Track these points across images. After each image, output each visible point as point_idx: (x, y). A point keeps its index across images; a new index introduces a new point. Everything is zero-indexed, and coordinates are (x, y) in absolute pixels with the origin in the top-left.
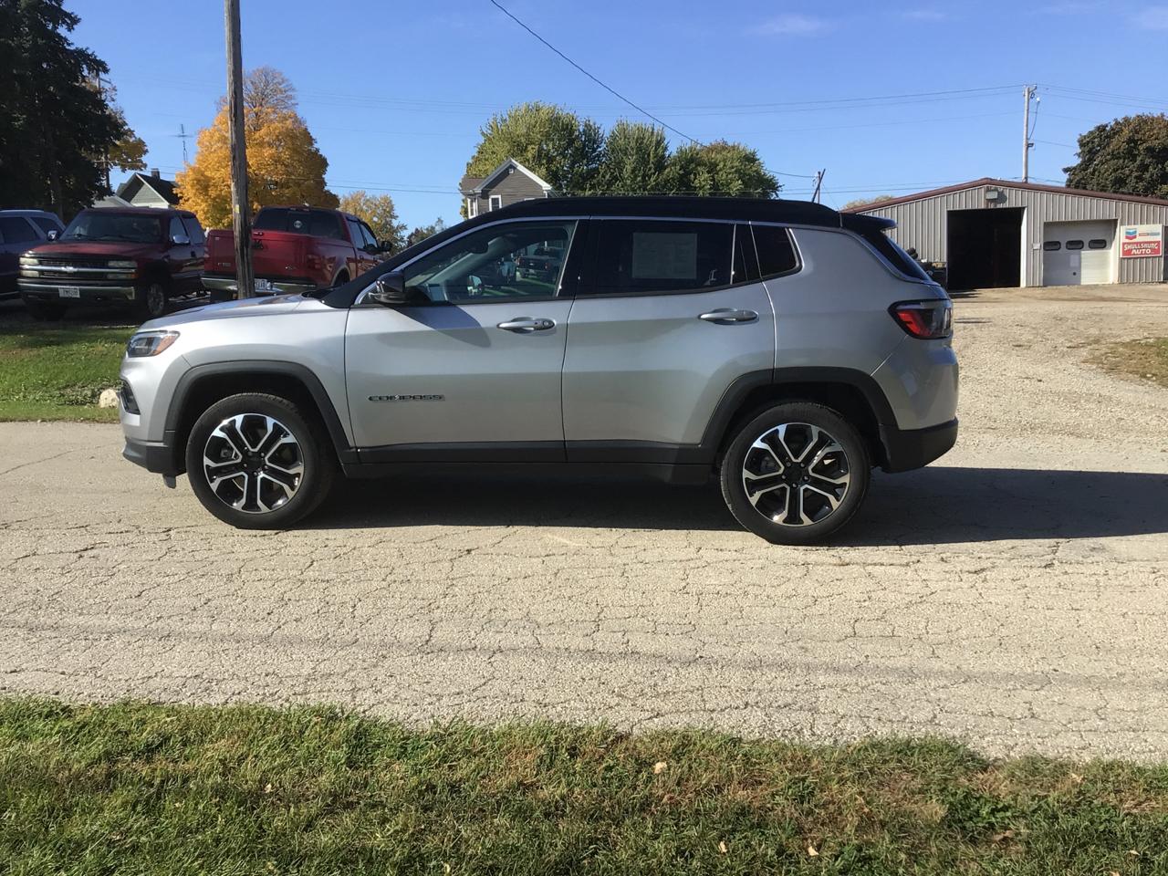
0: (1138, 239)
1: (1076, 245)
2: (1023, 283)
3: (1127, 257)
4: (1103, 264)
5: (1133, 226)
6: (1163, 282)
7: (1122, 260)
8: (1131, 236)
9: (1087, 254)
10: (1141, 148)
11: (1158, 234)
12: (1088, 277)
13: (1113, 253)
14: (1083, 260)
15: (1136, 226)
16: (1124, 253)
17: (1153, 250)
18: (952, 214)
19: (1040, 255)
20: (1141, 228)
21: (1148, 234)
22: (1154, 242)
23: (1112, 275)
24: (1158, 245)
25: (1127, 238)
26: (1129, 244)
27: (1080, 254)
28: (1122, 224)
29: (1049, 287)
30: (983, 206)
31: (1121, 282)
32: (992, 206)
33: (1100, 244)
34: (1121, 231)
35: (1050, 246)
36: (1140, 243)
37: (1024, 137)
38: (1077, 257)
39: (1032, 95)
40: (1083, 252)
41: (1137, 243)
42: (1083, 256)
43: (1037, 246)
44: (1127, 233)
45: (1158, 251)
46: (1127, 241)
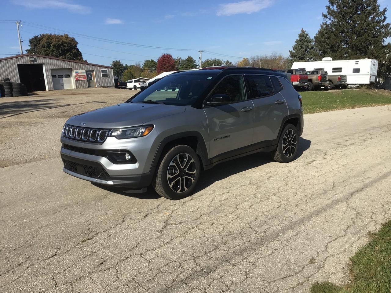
0: (79, 74)
1: (61, 76)
2: (47, 89)
3: (77, 80)
4: (70, 82)
5: (77, 71)
6: (88, 88)
7: (76, 81)
8: (77, 73)
9: (64, 79)
10: (52, 45)
11: (84, 73)
12: (66, 87)
13: (73, 79)
14: (64, 81)
15: (78, 71)
16: (76, 79)
17: (84, 78)
18: (19, 66)
19: (51, 80)
20: (80, 71)
21: (82, 73)
22: (84, 75)
23: (73, 86)
24: (85, 76)
25: (76, 74)
26: (77, 76)
27: (62, 79)
28: (74, 70)
29: (56, 90)
30: (29, 63)
31: (77, 88)
32: (32, 63)
33: (68, 76)
34: (74, 72)
35: (54, 77)
36: (80, 76)
37: (19, 39)
38: (62, 80)
39: (19, 24)
40: (63, 78)
41: (79, 76)
42: (63, 80)
43: (50, 77)
44: (76, 72)
45: (85, 78)
46: (76, 75)
